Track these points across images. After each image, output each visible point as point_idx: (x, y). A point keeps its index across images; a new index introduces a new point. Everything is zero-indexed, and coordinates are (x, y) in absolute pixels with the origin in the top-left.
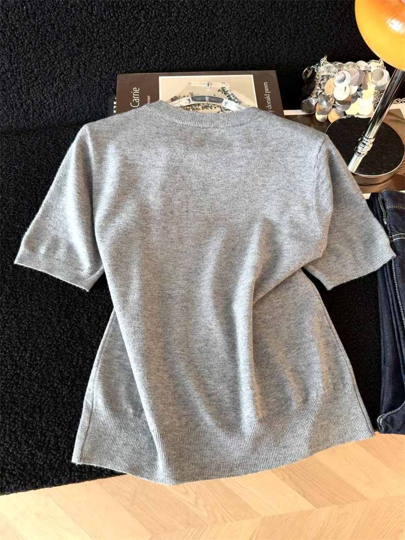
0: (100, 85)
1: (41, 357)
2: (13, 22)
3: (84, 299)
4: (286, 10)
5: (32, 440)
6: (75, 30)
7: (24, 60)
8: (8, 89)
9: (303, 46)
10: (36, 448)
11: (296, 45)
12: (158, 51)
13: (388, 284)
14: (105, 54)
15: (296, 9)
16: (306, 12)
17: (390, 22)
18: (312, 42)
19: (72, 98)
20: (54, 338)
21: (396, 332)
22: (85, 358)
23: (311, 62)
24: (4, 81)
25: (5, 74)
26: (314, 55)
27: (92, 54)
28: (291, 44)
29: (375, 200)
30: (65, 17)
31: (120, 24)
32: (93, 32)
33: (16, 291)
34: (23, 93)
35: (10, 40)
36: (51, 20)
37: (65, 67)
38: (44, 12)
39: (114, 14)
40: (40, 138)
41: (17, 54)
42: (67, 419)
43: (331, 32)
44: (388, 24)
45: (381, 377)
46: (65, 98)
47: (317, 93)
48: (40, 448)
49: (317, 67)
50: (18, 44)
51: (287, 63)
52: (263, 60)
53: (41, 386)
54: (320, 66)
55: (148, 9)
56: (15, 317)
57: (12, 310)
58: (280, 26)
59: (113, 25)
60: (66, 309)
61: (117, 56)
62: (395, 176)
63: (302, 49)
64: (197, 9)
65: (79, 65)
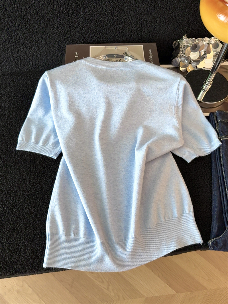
0: (58, 49)
1: (19, 201)
2: (9, 13)
3: (44, 169)
4: (163, 8)
5: (11, 248)
6: (44, 18)
7: (16, 34)
8: (6, 50)
9: (173, 29)
10: (13, 252)
11: (169, 28)
12: (91, 30)
13: (217, 165)
14: (61, 32)
15: (169, 8)
16: (174, 10)
17: (219, 16)
18: (178, 26)
19: (42, 56)
20: (26, 191)
21: (221, 192)
22: (44, 202)
23: (177, 38)
24: (4, 46)
25: (5, 42)
26: (179, 34)
27: (54, 32)
28: (166, 28)
29: (212, 116)
30: (38, 11)
31: (69, 15)
32: (54, 19)
33: (6, 164)
34: (15, 53)
35: (7, 23)
36: (30, 12)
37: (38, 39)
38: (27, 8)
39: (66, 10)
40: (24, 78)
41: (11, 31)
42: (32, 236)
43: (189, 21)
44: (218, 17)
45: (212, 218)
46: (38, 56)
47: (181, 55)
48: (16, 252)
49: (181, 41)
50: (12, 26)
51: (164, 38)
52: (150, 36)
53: (18, 217)
54: (183, 40)
55: (85, 7)
56: (5, 178)
57: (4, 174)
58: (160, 17)
59: (65, 15)
60: (34, 174)
61: (68, 33)
62: (224, 103)
63: (172, 30)
64: (113, 7)
65: (46, 37)
